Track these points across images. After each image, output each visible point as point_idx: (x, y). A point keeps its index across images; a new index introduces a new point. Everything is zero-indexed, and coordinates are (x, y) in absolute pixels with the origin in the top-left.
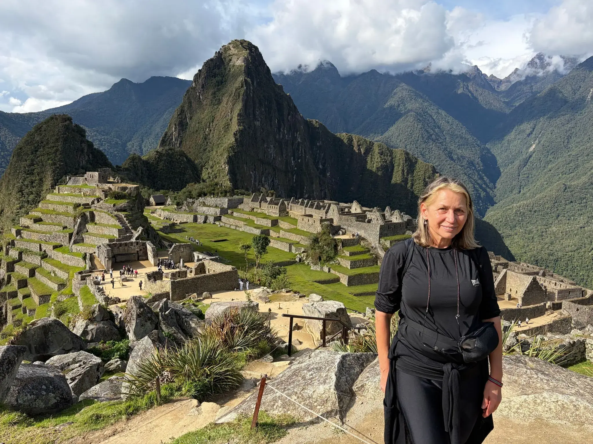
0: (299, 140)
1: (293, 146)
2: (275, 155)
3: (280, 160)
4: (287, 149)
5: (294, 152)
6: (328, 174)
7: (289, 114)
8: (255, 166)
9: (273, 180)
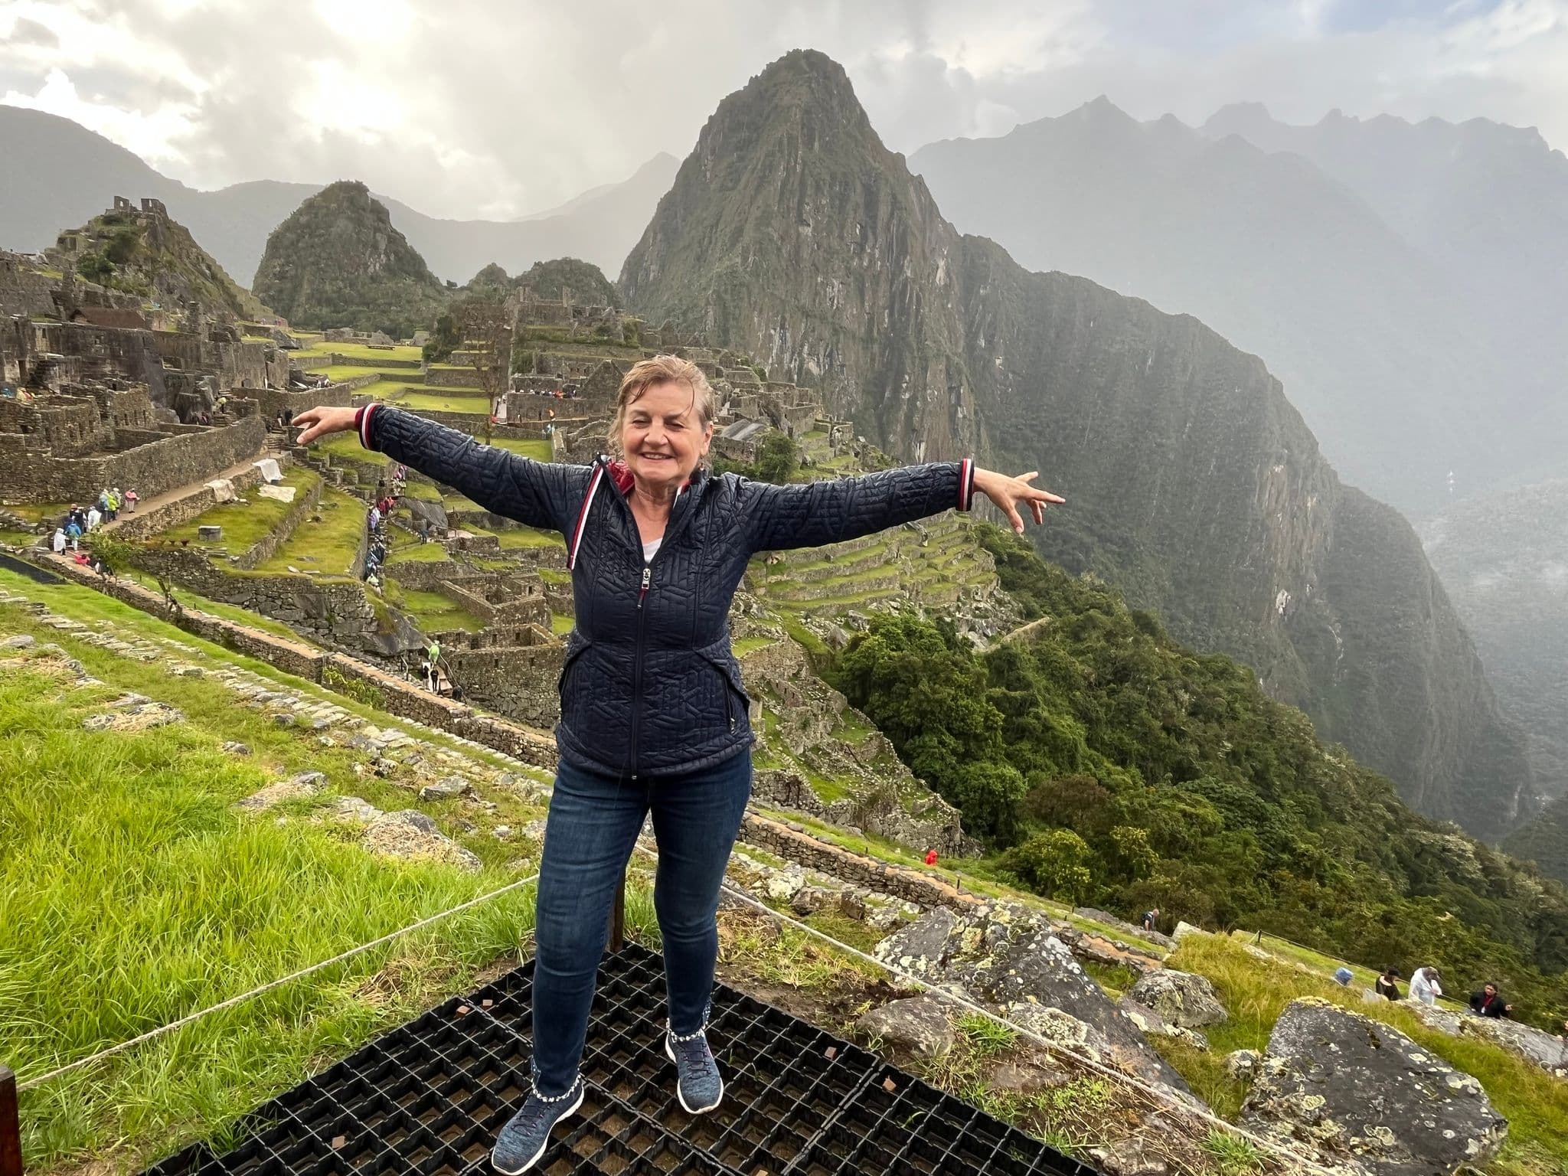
1: (891, 286)
4: (875, 292)
5: (892, 297)
6: (998, 362)
7: (892, 214)
8: (784, 319)
9: (830, 355)
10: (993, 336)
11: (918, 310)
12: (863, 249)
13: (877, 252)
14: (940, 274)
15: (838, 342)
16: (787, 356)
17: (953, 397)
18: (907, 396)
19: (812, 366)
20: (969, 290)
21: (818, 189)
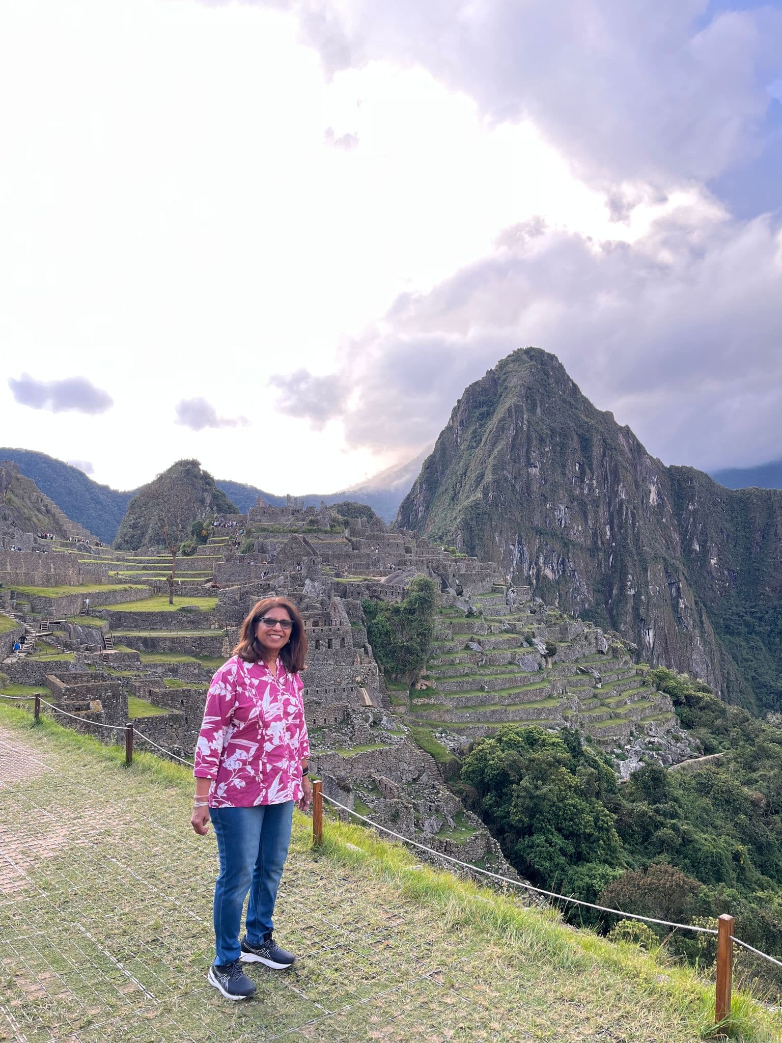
0: (623, 497)
1: (609, 507)
2: (568, 521)
3: (580, 528)
4: (596, 512)
5: (611, 516)
6: (713, 562)
7: (604, 455)
8: (520, 536)
9: (563, 563)
10: (705, 541)
11: (634, 524)
12: (583, 481)
13: (594, 482)
14: (653, 497)
15: (568, 551)
16: (526, 566)
17: (674, 590)
18: (633, 592)
19: (548, 573)
20: (679, 507)
21: (542, 440)
